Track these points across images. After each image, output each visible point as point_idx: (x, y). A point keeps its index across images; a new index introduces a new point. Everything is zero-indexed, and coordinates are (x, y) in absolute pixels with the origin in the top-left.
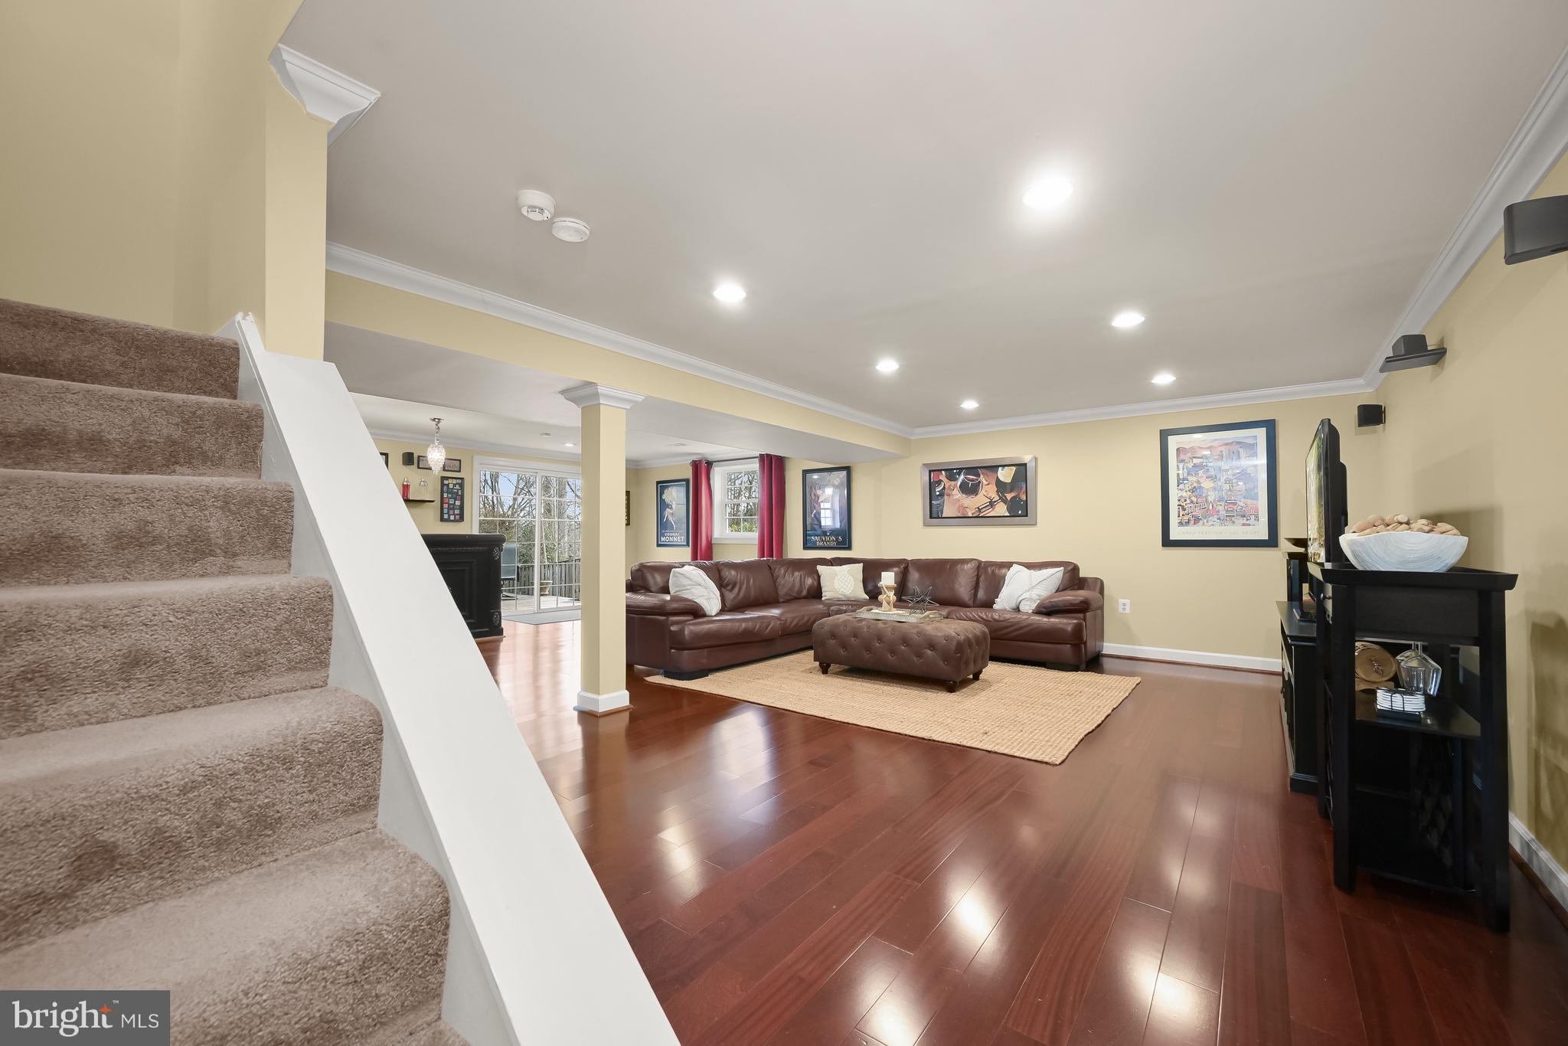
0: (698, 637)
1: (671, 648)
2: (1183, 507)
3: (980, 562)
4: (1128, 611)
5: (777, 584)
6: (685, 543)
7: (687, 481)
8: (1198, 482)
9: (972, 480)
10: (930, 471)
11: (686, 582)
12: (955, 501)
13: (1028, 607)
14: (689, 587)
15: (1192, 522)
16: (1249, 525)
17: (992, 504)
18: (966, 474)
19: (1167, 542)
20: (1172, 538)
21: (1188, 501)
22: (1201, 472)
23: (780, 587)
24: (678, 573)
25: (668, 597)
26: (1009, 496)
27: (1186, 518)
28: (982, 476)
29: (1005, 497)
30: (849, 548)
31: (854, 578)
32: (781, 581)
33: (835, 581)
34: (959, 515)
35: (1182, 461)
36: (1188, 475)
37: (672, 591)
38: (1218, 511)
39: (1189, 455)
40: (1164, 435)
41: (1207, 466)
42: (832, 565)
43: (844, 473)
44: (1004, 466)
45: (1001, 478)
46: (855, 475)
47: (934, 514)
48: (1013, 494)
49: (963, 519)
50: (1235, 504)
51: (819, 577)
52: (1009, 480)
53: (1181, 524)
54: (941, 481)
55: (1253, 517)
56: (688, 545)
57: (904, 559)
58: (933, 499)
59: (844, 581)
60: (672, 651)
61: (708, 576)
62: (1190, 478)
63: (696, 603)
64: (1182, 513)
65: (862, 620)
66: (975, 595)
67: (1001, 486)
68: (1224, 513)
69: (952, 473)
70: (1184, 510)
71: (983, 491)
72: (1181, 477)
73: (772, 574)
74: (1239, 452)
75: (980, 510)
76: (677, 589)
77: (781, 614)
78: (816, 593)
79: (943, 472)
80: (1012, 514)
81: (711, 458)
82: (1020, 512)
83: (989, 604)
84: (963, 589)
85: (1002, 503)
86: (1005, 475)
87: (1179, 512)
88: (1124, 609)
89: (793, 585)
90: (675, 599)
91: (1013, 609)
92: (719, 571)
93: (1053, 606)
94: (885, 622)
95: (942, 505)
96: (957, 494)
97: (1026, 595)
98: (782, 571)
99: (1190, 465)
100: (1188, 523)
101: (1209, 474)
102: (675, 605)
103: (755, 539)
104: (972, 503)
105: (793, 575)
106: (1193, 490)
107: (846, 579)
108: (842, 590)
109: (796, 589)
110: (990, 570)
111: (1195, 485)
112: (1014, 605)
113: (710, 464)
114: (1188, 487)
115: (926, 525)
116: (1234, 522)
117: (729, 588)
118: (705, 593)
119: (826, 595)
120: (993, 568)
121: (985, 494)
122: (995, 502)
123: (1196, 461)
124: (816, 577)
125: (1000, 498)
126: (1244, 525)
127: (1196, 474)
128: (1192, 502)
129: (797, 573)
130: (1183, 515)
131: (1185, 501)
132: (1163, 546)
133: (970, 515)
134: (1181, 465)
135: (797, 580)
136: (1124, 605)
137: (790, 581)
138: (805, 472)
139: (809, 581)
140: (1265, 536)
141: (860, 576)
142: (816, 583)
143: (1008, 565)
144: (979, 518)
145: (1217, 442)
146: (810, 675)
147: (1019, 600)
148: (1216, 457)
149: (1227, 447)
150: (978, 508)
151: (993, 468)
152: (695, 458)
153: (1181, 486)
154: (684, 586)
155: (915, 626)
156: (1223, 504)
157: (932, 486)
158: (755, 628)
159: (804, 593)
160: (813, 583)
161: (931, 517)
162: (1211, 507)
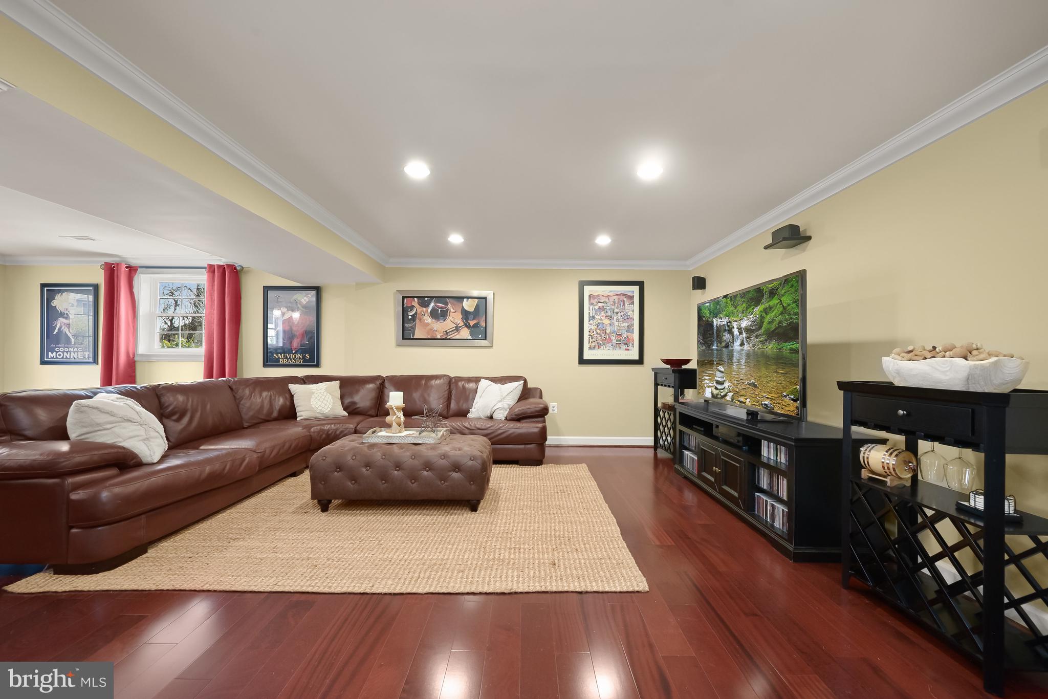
0: (128, 500)
1: (72, 527)
2: (592, 336)
3: (451, 379)
4: (556, 411)
5: (241, 406)
6: (91, 360)
7: (96, 287)
8: (601, 320)
9: (442, 308)
10: (404, 298)
11: (102, 418)
12: (426, 324)
13: (500, 415)
14: (108, 426)
15: (597, 347)
16: (628, 350)
17: (457, 329)
18: (436, 302)
19: (582, 361)
20: (585, 358)
21: (595, 333)
22: (603, 313)
23: (244, 410)
24: (87, 406)
25: (64, 447)
26: (472, 323)
27: (593, 344)
28: (449, 304)
29: (469, 324)
30: (318, 365)
31: (332, 395)
32: (246, 404)
33: (312, 400)
34: (429, 337)
35: (592, 304)
36: (595, 314)
37: (73, 433)
38: (612, 340)
39: (596, 300)
40: (582, 284)
41: (606, 309)
42: (305, 383)
43: (314, 293)
44: (468, 298)
45: (466, 308)
46: (325, 296)
47: (407, 335)
48: (475, 322)
49: (431, 340)
50: (621, 335)
51: (292, 396)
52: (472, 310)
53: (590, 348)
54: (413, 306)
55: (631, 344)
56: (95, 361)
57: (380, 376)
58: (405, 322)
59: (321, 400)
60: (74, 530)
61: (143, 406)
62: (597, 317)
63: (124, 448)
64: (591, 340)
65: (373, 446)
66: (448, 405)
67: (466, 314)
68: (615, 341)
69: (424, 300)
70: (592, 338)
71: (451, 318)
72: (591, 316)
73: (234, 396)
74: (624, 301)
75: (447, 333)
76: (85, 430)
77: (258, 445)
78: (289, 413)
79: (416, 299)
80: (474, 338)
81: (134, 262)
82: (480, 336)
83: (463, 414)
84: (435, 401)
85: (466, 328)
86: (468, 305)
87: (589, 340)
88: (553, 410)
89: (262, 407)
90: (80, 447)
91: (488, 417)
92: (159, 397)
93: (522, 414)
94: (401, 446)
95: (413, 328)
96: (428, 319)
97: (499, 405)
98: (247, 392)
99: (597, 307)
100: (594, 348)
101: (607, 314)
102: (79, 458)
103: (200, 356)
104: (440, 327)
105: (261, 395)
106: (598, 325)
107: (323, 397)
108: (320, 408)
109: (265, 411)
110: (460, 384)
111: (599, 321)
112: (489, 415)
113: (132, 270)
114: (595, 322)
115: (399, 345)
116: (620, 348)
117: (175, 417)
118: (141, 432)
119: (302, 414)
120: (463, 383)
121: (452, 320)
122: (460, 327)
123: (600, 305)
124: (287, 396)
125: (465, 324)
126: (626, 350)
127: (600, 314)
128: (597, 333)
129: (265, 394)
130: (592, 342)
131: (593, 332)
132: (579, 364)
133: (439, 337)
134: (591, 307)
135: (266, 403)
136: (553, 407)
137: (258, 401)
138: (267, 289)
139: (280, 401)
140: (637, 358)
141: (338, 394)
142: (288, 403)
143: (477, 380)
144: (446, 339)
145: (612, 293)
146: (306, 517)
147: (493, 411)
148: (611, 303)
149: (618, 297)
150: (446, 331)
151: (460, 299)
152: (109, 260)
153: (591, 322)
154: (98, 424)
155: (433, 447)
156: (615, 335)
157: (405, 311)
158: (224, 469)
159: (275, 414)
160: (286, 404)
161: (403, 338)
162: (608, 338)
